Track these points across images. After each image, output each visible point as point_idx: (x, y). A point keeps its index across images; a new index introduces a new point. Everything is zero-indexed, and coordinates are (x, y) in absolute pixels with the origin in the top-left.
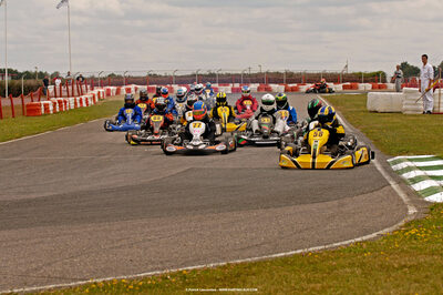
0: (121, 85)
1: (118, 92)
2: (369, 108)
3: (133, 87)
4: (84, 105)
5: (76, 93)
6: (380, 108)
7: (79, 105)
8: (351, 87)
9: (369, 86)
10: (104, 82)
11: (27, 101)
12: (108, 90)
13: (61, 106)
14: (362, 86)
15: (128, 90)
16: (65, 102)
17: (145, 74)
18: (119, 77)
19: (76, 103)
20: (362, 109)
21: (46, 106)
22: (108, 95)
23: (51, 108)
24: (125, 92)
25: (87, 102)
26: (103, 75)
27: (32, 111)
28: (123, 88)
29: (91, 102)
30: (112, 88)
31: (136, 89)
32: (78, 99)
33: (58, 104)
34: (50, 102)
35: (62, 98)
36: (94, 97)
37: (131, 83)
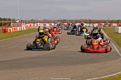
0: (35, 23)
1: (34, 25)
3: (39, 24)
4: (23, 29)
5: (20, 26)
6: (119, 32)
10: (29, 22)
11: (4, 28)
12: (31, 25)
13: (15, 30)
16: (16, 28)
17: (43, 20)
18: (34, 20)
19: (20, 29)
21: (10, 30)
22: (31, 26)
23: (12, 30)
24: (36, 26)
26: (29, 20)
29: (25, 29)
30: (32, 24)
31: (40, 24)
32: (21, 27)
33: (14, 29)
34: (11, 28)
35: (15, 27)
36: (26, 27)
37: (38, 23)
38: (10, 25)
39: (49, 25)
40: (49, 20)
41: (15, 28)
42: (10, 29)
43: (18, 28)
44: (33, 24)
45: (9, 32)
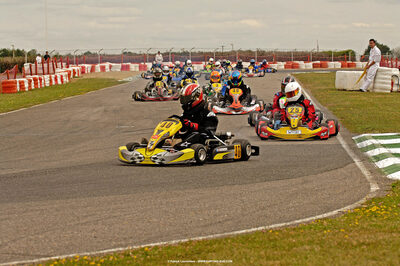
0: (97, 63)
1: (93, 70)
2: (337, 86)
3: (107, 65)
4: (59, 82)
5: (51, 71)
6: (349, 87)
7: (54, 82)
8: (321, 66)
9: (338, 64)
10: (80, 60)
11: (3, 78)
12: (83, 68)
13: (36, 84)
14: (332, 65)
15: (103, 68)
16: (41, 80)
17: (120, 53)
18: (95, 55)
19: (51, 81)
20: (331, 87)
21: (22, 83)
22: (83, 72)
23: (26, 85)
24: (100, 70)
25: (62, 80)
26: (79, 53)
27: (8, 88)
28: (98, 66)
29: (65, 80)
30: (86, 66)
31: (111, 67)
32: (53, 76)
33: (32, 81)
34: (24, 79)
35: (37, 76)
36: (69, 75)
37: (106, 61)
38: (20, 69)
39: (138, 69)
40: (138, 53)
41: (35, 79)
42: (20, 82)
43: (47, 77)
44: (90, 66)
45: (20, 92)
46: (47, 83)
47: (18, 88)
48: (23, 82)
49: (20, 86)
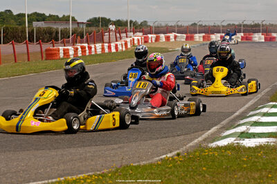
1: (157, 39)
3: (172, 35)
4: (113, 50)
7: (107, 50)
12: (147, 38)
15: (168, 38)
16: (90, 48)
19: (103, 49)
21: (66, 52)
22: (145, 42)
23: (71, 52)
24: (164, 40)
25: (116, 48)
27: (51, 55)
28: (162, 36)
29: (120, 48)
30: (150, 36)
31: (175, 37)
32: (106, 45)
33: (80, 49)
34: (70, 48)
35: (86, 45)
36: (126, 44)
37: (171, 32)
39: (202, 39)
41: (83, 48)
42: (64, 50)
43: (99, 46)
44: (154, 36)
46: (99, 51)
47: (62, 55)
48: (68, 50)
49: (64, 54)
